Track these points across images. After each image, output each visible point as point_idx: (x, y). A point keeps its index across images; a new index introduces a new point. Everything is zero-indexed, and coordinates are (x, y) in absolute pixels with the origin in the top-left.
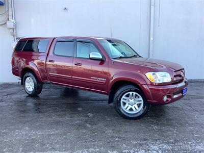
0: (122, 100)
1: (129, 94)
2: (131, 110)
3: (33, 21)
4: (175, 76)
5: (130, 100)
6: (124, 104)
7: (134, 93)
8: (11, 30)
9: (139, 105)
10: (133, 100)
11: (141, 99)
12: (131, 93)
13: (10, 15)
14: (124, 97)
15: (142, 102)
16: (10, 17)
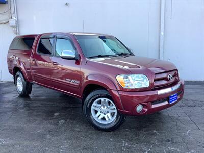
0: (92, 107)
1: (101, 101)
2: (104, 119)
3: (35, 18)
4: (155, 80)
5: (102, 108)
6: (96, 112)
7: (107, 100)
8: (14, 28)
9: (113, 115)
10: (105, 107)
11: (114, 107)
12: (102, 99)
13: (12, 13)
14: (94, 104)
15: (115, 111)
16: (12, 15)
